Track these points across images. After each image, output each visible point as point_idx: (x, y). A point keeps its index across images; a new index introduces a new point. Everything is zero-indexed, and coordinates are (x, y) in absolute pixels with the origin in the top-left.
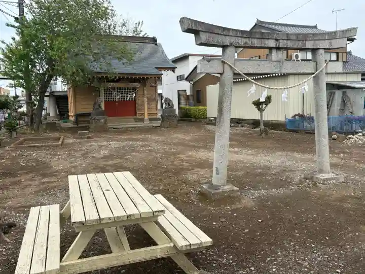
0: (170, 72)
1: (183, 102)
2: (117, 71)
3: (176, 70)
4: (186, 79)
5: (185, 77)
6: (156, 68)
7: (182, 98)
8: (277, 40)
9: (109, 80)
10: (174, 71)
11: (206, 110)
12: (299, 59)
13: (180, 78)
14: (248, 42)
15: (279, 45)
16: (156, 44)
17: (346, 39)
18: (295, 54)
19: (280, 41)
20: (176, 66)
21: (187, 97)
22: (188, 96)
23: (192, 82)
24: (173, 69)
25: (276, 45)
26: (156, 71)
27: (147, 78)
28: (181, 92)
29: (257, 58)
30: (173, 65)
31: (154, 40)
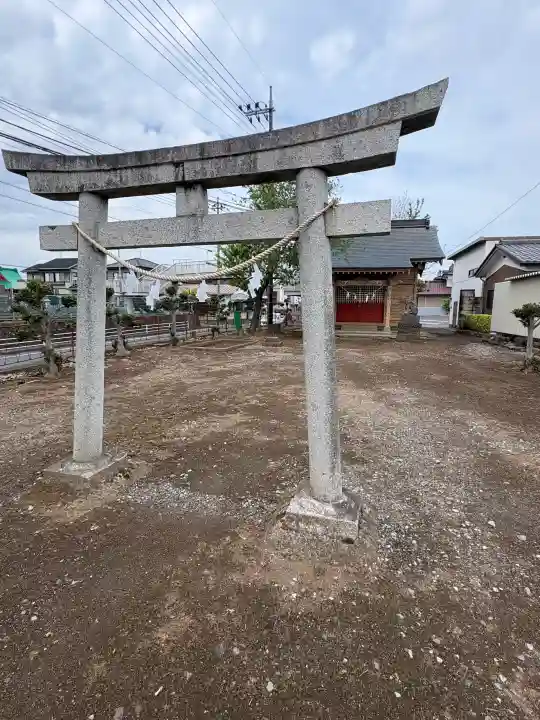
1: (467, 306)
7: (466, 301)
8: (177, 165)
11: (489, 321)
14: (114, 180)
15: (183, 177)
16: (428, 228)
17: (399, 125)
19: (186, 165)
21: (476, 301)
23: (485, 279)
25: (177, 177)
27: (395, 273)
28: (465, 294)
31: (425, 223)
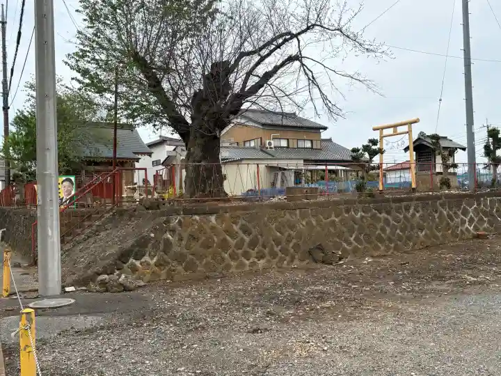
0: (147, 157)
2: (104, 155)
3: (153, 155)
4: (162, 164)
5: (161, 162)
6: (134, 153)
9: (96, 164)
10: (150, 156)
12: (272, 146)
13: (156, 163)
18: (268, 142)
20: (152, 150)
22: (164, 181)
24: (150, 154)
26: (133, 156)
29: (236, 145)
30: (149, 150)
